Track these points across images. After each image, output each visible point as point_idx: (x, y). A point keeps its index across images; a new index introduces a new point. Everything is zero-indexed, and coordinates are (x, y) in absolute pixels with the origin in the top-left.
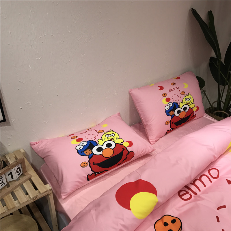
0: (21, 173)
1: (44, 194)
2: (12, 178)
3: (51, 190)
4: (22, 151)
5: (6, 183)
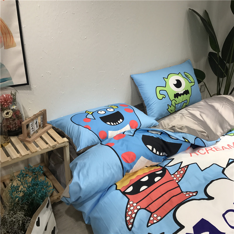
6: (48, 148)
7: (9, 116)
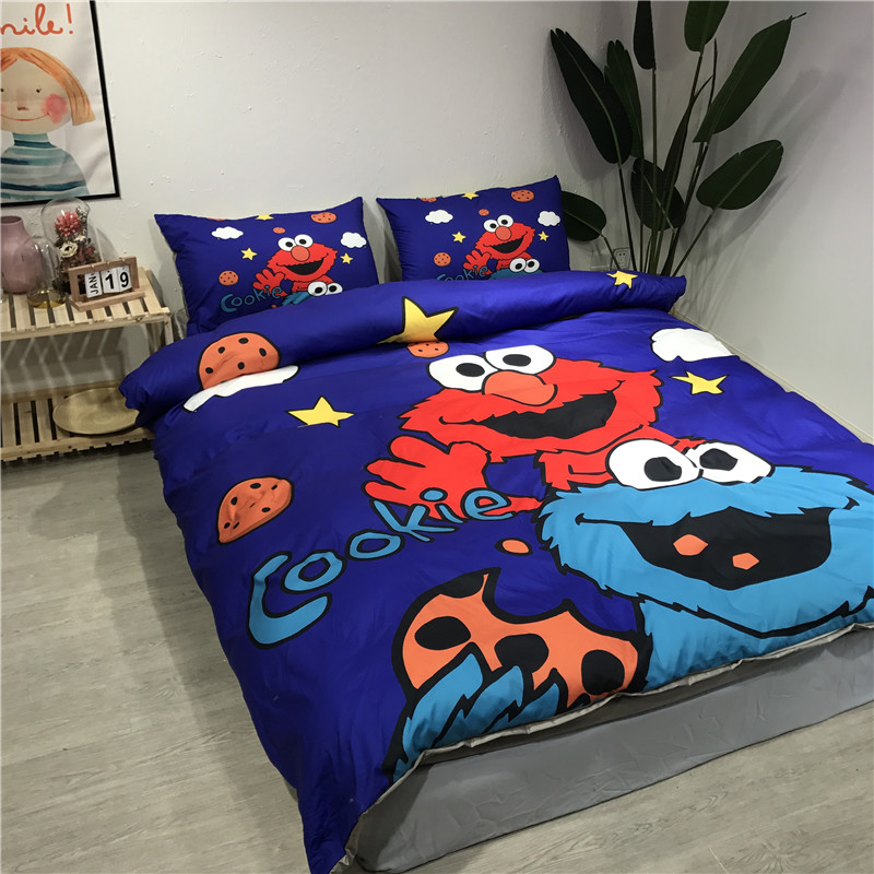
0: (129, 286)
1: (154, 318)
2: (112, 287)
3: (168, 314)
4: (146, 269)
5: (100, 293)
6: (126, 319)
7: (71, 254)
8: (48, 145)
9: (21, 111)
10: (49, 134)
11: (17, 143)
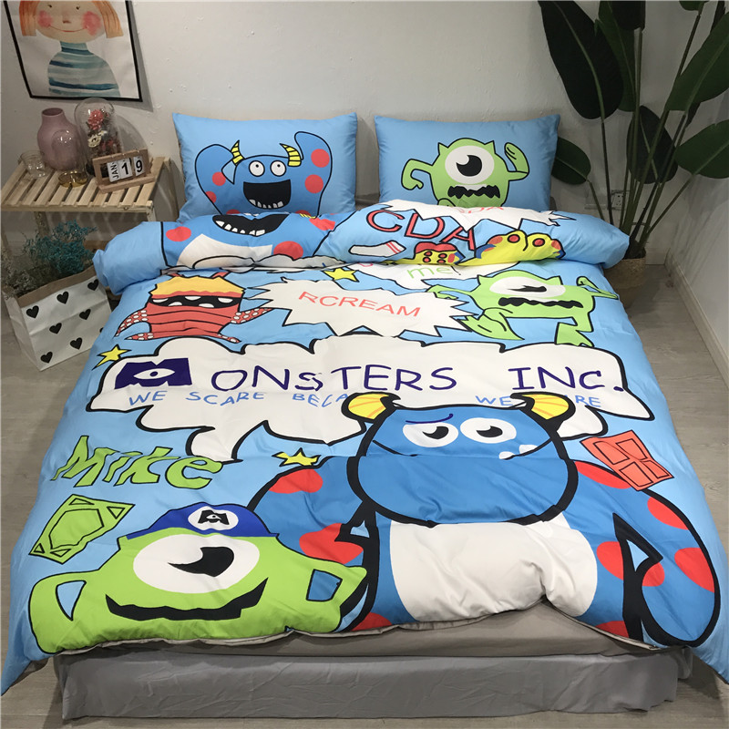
6: (116, 207)
7: (96, 144)
8: (87, 52)
9: (66, 24)
10: (87, 44)
11: (63, 49)
